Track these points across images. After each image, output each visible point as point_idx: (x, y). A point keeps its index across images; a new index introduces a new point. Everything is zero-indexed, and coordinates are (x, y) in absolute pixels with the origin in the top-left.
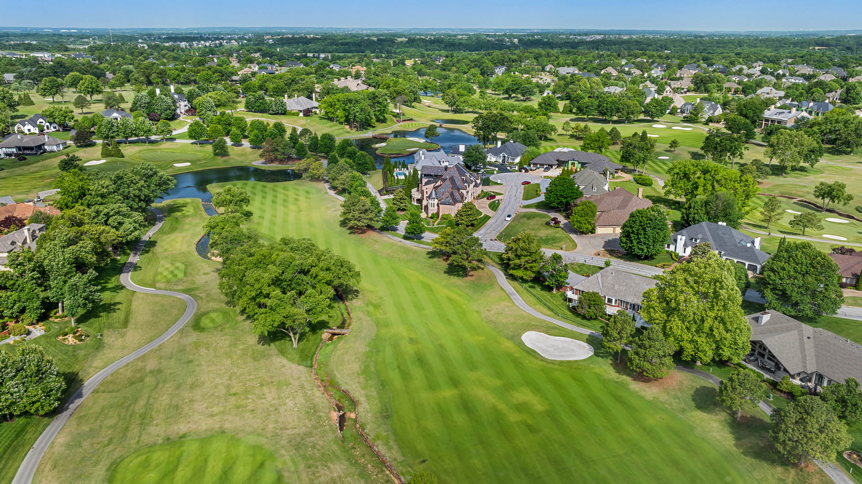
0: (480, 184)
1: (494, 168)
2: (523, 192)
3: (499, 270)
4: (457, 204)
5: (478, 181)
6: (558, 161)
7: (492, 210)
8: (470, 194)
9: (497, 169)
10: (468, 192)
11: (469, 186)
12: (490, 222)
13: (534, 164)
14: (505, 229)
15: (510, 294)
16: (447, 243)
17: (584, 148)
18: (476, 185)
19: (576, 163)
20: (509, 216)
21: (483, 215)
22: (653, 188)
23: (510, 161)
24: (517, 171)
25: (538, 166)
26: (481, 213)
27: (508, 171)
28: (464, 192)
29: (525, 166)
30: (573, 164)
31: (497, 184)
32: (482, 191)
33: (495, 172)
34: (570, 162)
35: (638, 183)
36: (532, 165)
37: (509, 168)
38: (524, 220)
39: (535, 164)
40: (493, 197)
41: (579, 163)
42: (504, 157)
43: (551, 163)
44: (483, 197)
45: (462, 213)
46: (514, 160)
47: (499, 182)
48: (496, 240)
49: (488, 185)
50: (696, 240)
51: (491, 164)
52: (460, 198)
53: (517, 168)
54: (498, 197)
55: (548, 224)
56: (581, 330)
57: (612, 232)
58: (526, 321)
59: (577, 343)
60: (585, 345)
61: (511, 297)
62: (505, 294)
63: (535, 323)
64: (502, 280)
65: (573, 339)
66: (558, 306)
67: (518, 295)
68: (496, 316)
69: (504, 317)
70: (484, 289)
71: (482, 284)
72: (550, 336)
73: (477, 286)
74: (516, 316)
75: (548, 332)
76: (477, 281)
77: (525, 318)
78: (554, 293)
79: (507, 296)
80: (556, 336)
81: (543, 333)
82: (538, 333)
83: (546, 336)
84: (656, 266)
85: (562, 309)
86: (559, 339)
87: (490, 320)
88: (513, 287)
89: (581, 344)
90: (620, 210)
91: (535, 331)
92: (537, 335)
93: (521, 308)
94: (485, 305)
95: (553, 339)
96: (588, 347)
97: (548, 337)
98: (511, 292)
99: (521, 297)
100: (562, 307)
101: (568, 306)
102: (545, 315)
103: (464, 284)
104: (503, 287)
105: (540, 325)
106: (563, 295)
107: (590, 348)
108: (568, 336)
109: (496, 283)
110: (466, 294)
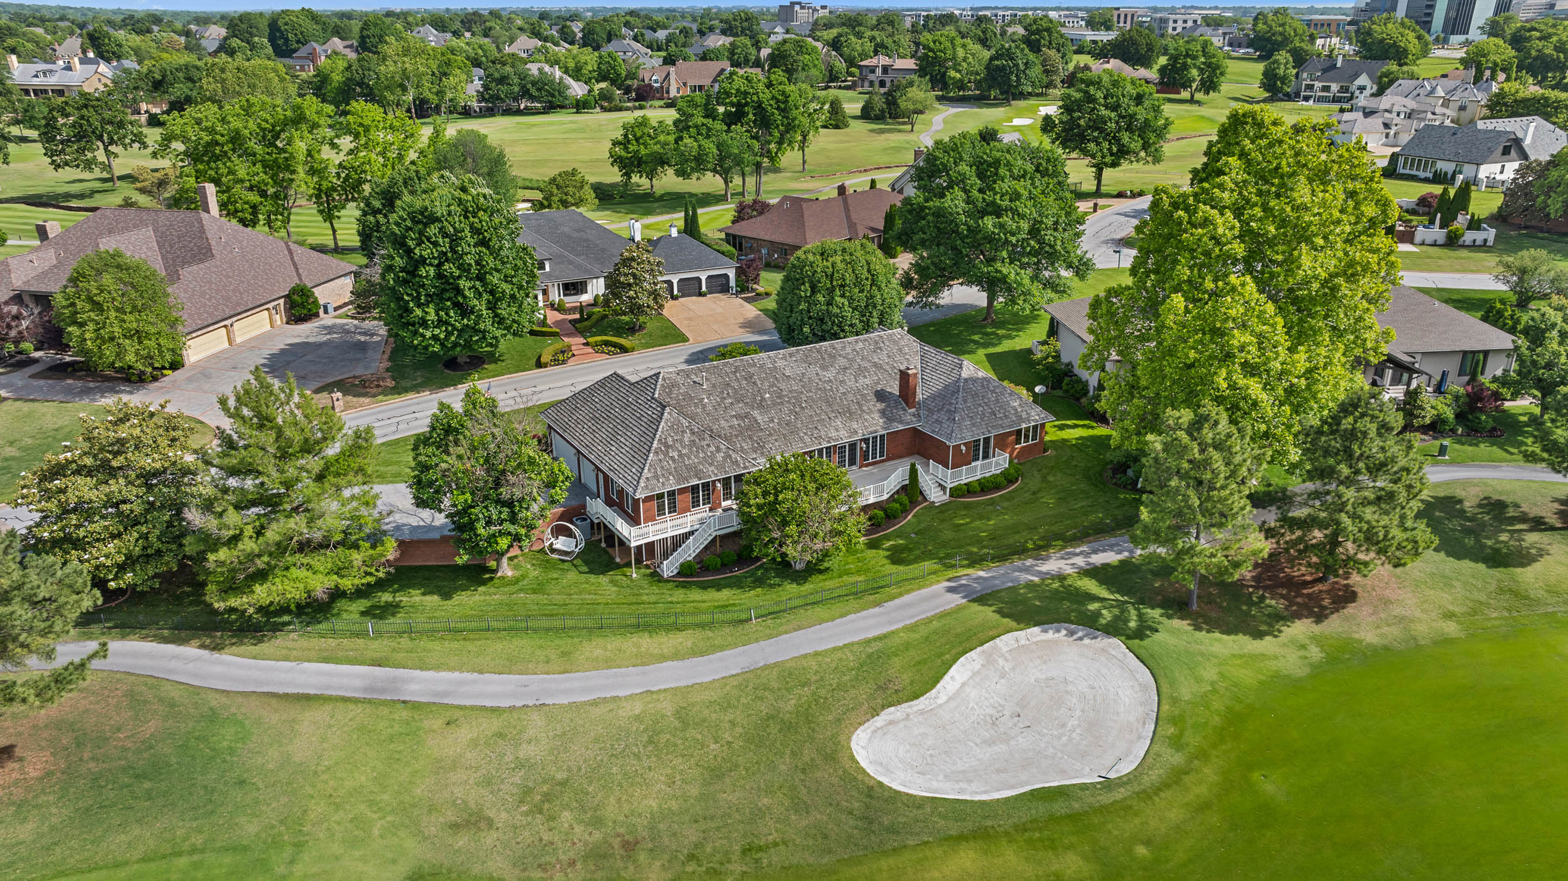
56: (909, 605)
57: (226, 345)
58: (732, 723)
59: (1005, 649)
60: (1038, 639)
61: (407, 698)
62: (360, 708)
63: (793, 702)
64: (217, 669)
65: (979, 649)
66: (633, 599)
67: (417, 673)
68: (567, 816)
69: (620, 785)
70: (212, 758)
71: (151, 748)
72: (922, 699)
73: (140, 777)
74: (650, 741)
75: (896, 691)
76: (86, 756)
77: (704, 720)
78: (510, 573)
79: (385, 711)
80: (938, 682)
81: (892, 709)
82: (879, 724)
83: (915, 709)
84: (539, 365)
85: (674, 599)
86: (957, 685)
87: (586, 858)
88: (326, 660)
89: (1023, 642)
90: (201, 266)
91: (862, 728)
92: (885, 734)
93: (564, 701)
94: (389, 818)
95: (943, 699)
96: (1057, 635)
97: (921, 707)
98: (358, 683)
99: (452, 669)
100: (651, 593)
101: (655, 576)
102: (695, 652)
103: (30, 826)
104: (281, 690)
105: (822, 692)
106: (547, 561)
107: (1064, 632)
108: (954, 652)
109: (211, 695)
110: (164, 857)
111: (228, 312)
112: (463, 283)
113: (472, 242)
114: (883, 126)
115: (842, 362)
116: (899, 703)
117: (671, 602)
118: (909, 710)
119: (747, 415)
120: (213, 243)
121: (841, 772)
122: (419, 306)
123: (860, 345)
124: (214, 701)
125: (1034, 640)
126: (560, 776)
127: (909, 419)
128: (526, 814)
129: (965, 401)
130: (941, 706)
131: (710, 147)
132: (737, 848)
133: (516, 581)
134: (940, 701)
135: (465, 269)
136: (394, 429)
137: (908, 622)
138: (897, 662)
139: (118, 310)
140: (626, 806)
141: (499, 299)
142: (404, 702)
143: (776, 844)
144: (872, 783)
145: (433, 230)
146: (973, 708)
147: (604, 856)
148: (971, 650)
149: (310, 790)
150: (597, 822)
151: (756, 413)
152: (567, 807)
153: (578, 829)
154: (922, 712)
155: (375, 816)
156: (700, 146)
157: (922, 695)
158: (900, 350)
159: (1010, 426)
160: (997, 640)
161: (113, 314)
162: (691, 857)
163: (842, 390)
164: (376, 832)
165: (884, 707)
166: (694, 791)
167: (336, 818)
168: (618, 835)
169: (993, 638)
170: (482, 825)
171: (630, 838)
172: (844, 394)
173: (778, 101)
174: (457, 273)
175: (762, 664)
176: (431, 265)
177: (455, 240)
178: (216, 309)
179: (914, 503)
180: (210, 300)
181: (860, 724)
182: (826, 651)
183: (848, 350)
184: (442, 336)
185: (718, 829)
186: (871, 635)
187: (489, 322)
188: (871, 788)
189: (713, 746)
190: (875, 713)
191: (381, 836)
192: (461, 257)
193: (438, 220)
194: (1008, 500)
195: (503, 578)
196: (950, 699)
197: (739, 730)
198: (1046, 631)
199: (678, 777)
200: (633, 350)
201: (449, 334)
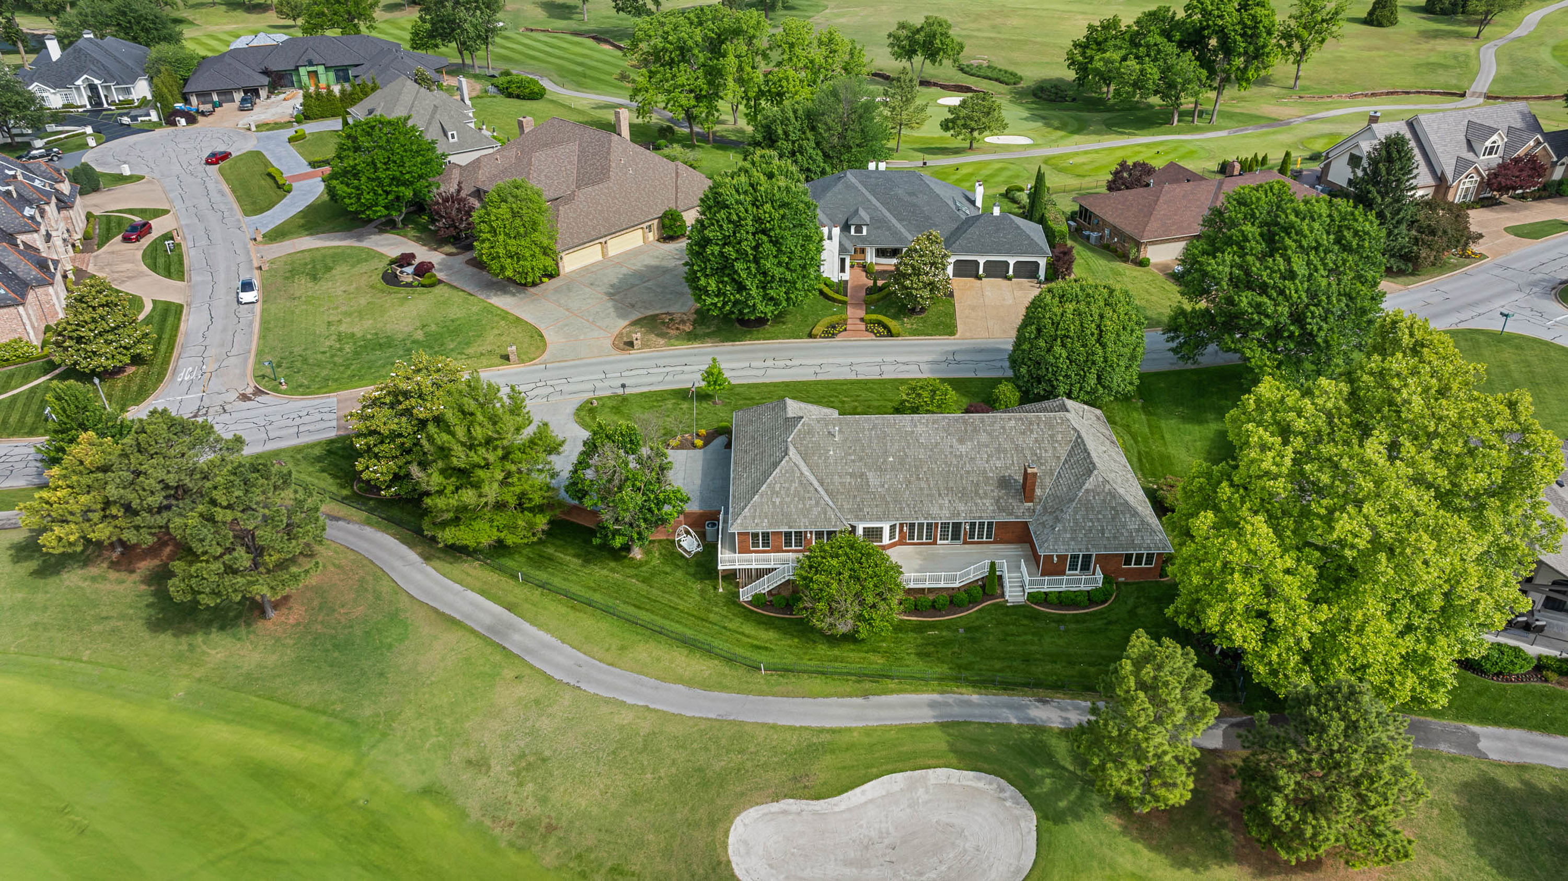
0: (72, 196)
1: (80, 130)
2: (226, 189)
3: (369, 531)
4: (31, 296)
5: (65, 188)
6: (266, 72)
7: (169, 275)
8: (57, 241)
9: (89, 130)
10: (48, 237)
11: (42, 213)
12: (190, 323)
13: (199, 95)
14: (263, 337)
15: (491, 628)
16: (107, 504)
17: (310, 29)
18: (64, 204)
19: (321, 69)
20: (247, 286)
21: (148, 307)
22: (552, 101)
23: (117, 97)
24: (158, 125)
25: (215, 98)
26: (136, 302)
27: (127, 131)
28: (36, 240)
29: (179, 105)
30: (314, 75)
31: (120, 179)
32: (89, 216)
33: (92, 142)
34: (303, 71)
35: (510, 95)
36: (194, 100)
37: (126, 120)
38: (302, 286)
39: (204, 95)
40: (143, 230)
41: (327, 68)
42: (92, 88)
43: (251, 84)
44: (106, 238)
45: (83, 332)
46: (128, 91)
47: (126, 171)
48: (258, 392)
49: (96, 189)
50: (859, 229)
51: (59, 117)
52: (35, 272)
53: (154, 116)
54: (159, 227)
55: (391, 279)
56: (890, 706)
57: (600, 258)
58: (674, 762)
59: (933, 781)
60: (969, 783)
61: (506, 645)
62: (474, 642)
63: (723, 763)
64: (418, 577)
65: (909, 773)
66: (703, 614)
67: (526, 626)
68: (530, 787)
69: (574, 779)
70: (378, 648)
71: (351, 627)
72: (822, 801)
73: (336, 647)
74: (614, 753)
75: (805, 787)
76: (320, 618)
77: (658, 751)
78: (639, 557)
79: (489, 650)
80: (846, 791)
81: (792, 801)
82: (773, 810)
83: (810, 808)
84: (810, 336)
85: (730, 625)
86: (863, 799)
87: (522, 824)
88: (482, 593)
89: (953, 781)
90: (596, 187)
91: (757, 808)
92: (772, 820)
93: (591, 690)
94: (440, 739)
95: (843, 807)
96: (987, 787)
97: (817, 808)
98: (488, 620)
99: (548, 631)
100: (718, 613)
101: (732, 600)
102: (705, 685)
103: (274, 657)
104: (442, 609)
105: (749, 764)
106: (672, 554)
107: (995, 786)
108: (884, 767)
109: (405, 598)
110: (317, 712)
111: (603, 232)
112: (739, 266)
113: (751, 229)
114: (1443, 27)
115: (984, 438)
116: (800, 798)
117: (725, 628)
118: (804, 807)
119: (862, 475)
120: (613, 165)
121: (710, 839)
122: (706, 276)
123: (1013, 423)
124: (404, 602)
125: (965, 783)
126: (547, 753)
127: (1020, 512)
128: (509, 773)
129: (1076, 513)
130: (835, 813)
131: (1153, 72)
132: (610, 864)
133: (641, 564)
134: (837, 809)
135: (742, 254)
136: (661, 379)
137: (870, 724)
138: (828, 759)
139: (506, 234)
140: (567, 797)
141: (771, 282)
142: (504, 648)
143: (633, 874)
144: (724, 859)
145: (722, 215)
146: (861, 826)
147: (532, 828)
148: (901, 771)
149: (412, 696)
150: (543, 801)
151: (870, 475)
152: (534, 780)
153: (531, 800)
154: (815, 813)
155: (434, 733)
156: (1142, 71)
157: (823, 798)
158: (1052, 436)
159: (1116, 549)
160: (930, 771)
161: (501, 238)
162: (579, 856)
163: (968, 467)
164: (427, 746)
165: (786, 796)
166: (614, 806)
167: (413, 725)
168: (549, 817)
169: (929, 767)
170: (483, 769)
171: (554, 822)
172: (968, 472)
173: (1245, 26)
174: (734, 256)
175: (732, 718)
176: (717, 244)
177: (737, 225)
178: (594, 229)
179: (987, 595)
180: (591, 220)
181: (757, 804)
182: (783, 726)
183: (997, 426)
184: (719, 305)
185: (609, 842)
186: (828, 724)
187: (758, 300)
188: (719, 863)
189: (649, 776)
190: (776, 798)
191: (429, 750)
192: (739, 243)
193: (727, 207)
194: (1077, 622)
195: (632, 559)
196: (849, 810)
197: (673, 770)
198: (979, 779)
199: (612, 790)
200: (898, 335)
201: (725, 304)
